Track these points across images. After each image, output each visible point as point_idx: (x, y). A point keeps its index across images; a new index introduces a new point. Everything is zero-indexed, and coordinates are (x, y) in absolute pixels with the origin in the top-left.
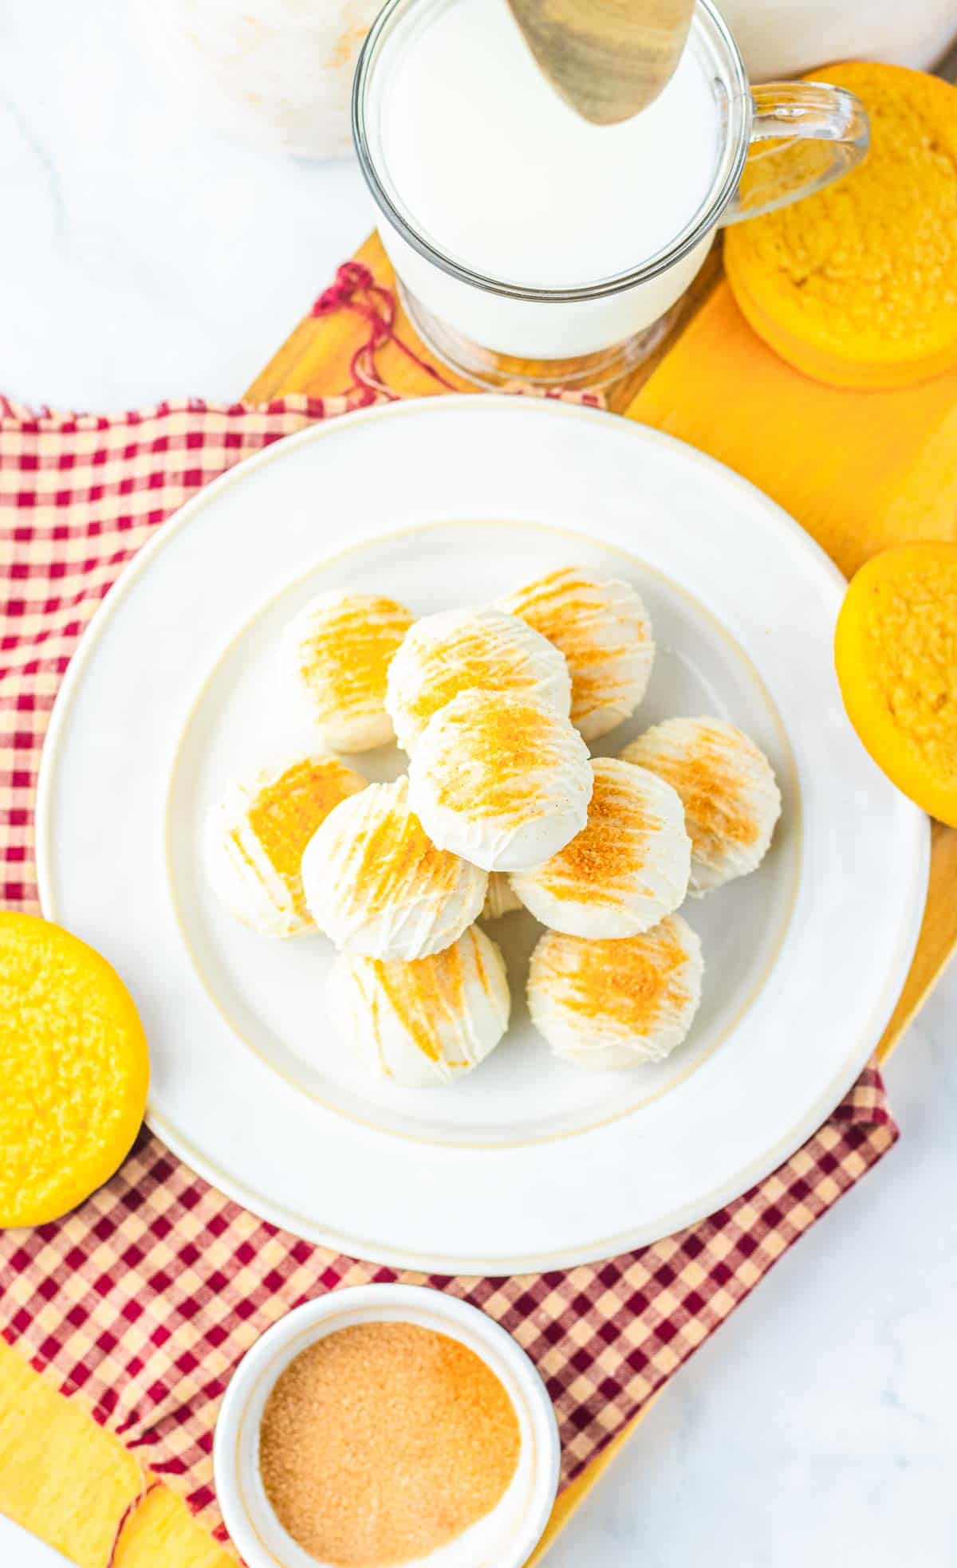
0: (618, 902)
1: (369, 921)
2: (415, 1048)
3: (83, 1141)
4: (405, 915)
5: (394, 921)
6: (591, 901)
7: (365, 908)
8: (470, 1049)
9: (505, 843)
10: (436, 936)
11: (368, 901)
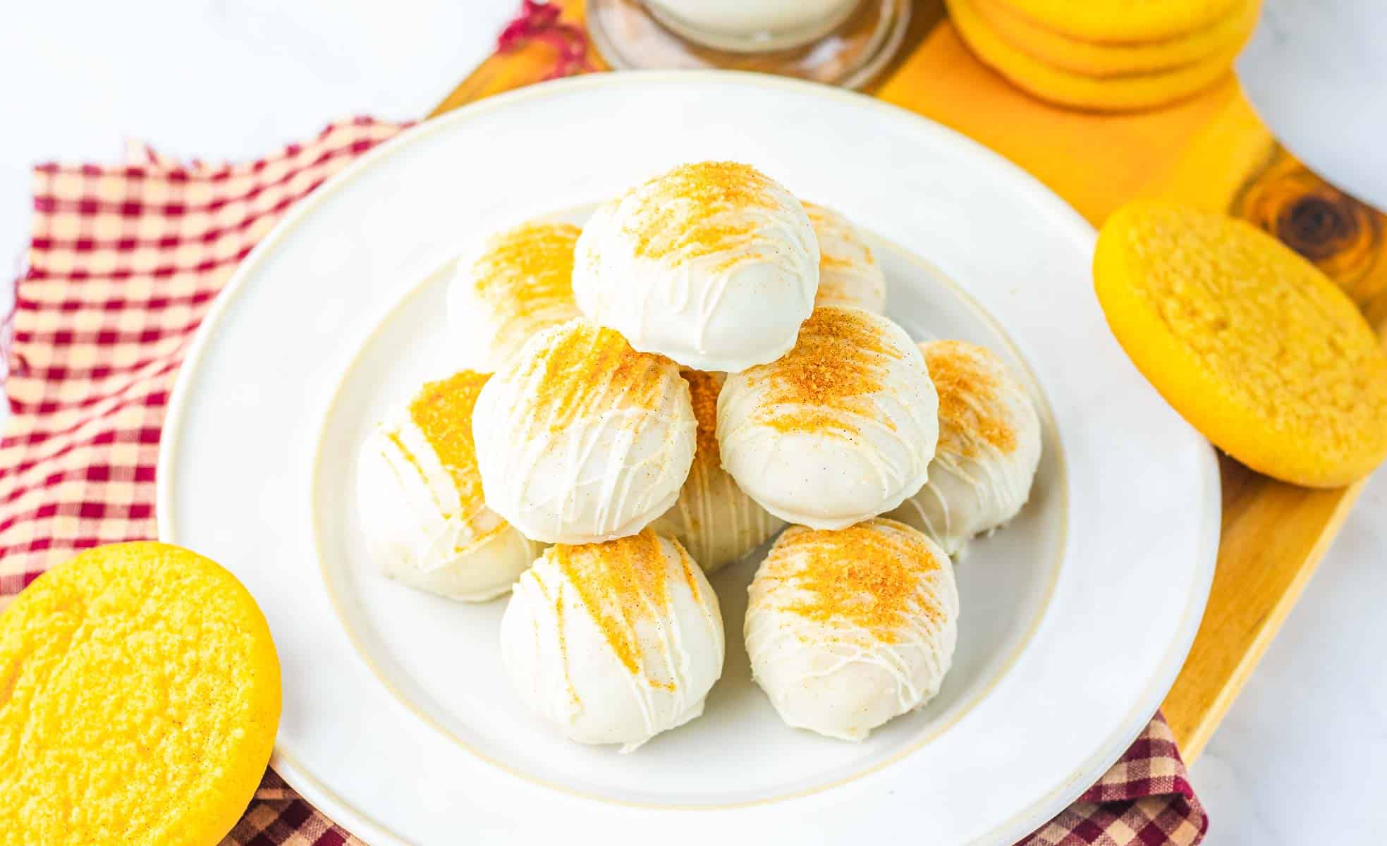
0: (856, 431)
1: (551, 447)
2: (609, 650)
3: (196, 774)
4: (594, 436)
5: (583, 443)
6: (820, 430)
7: (548, 427)
8: (677, 665)
9: (717, 295)
10: (634, 469)
11: (551, 417)
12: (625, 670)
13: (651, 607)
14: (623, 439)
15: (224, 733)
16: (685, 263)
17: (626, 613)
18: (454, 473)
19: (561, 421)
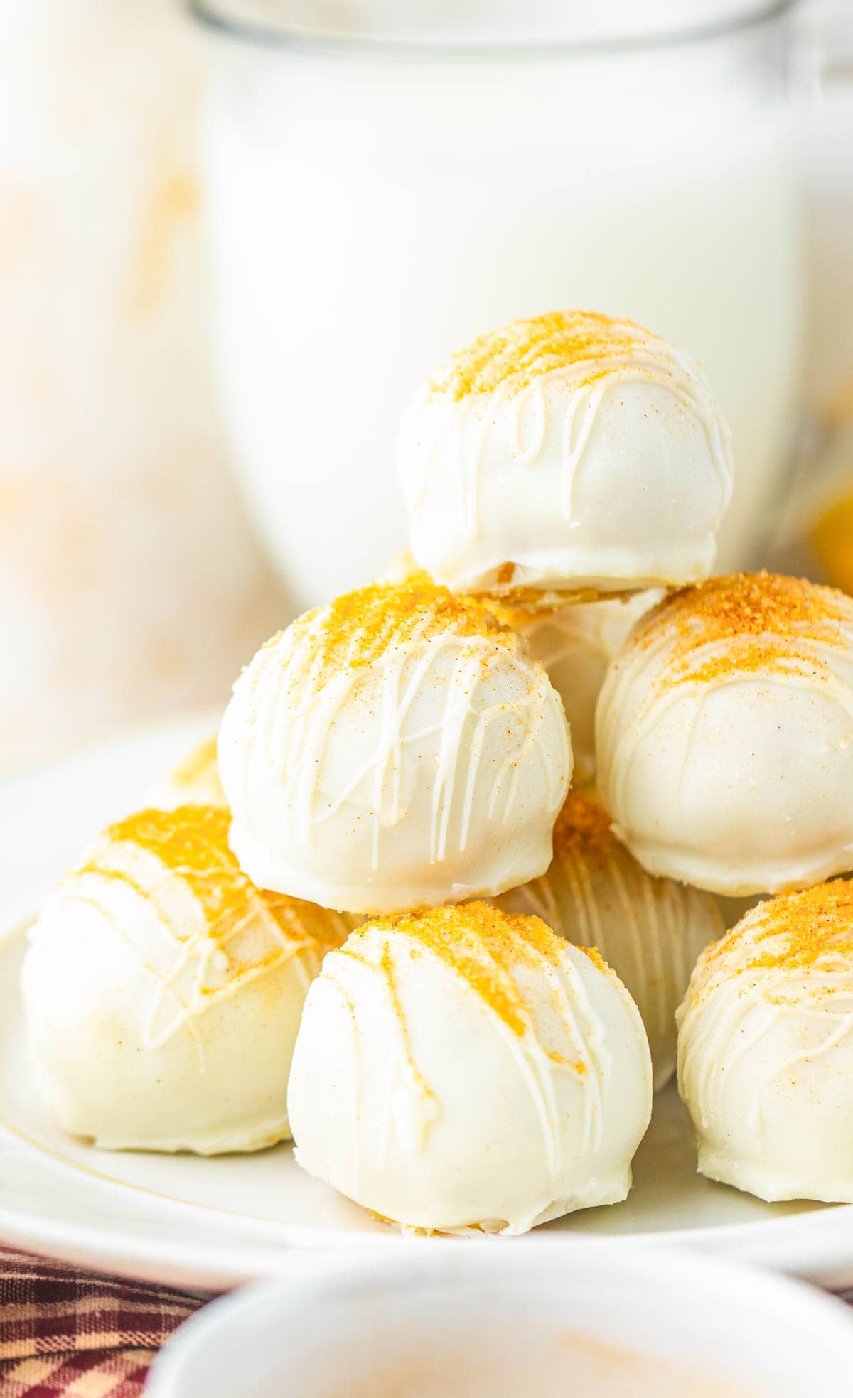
1: (358, 687)
5: (403, 680)
7: (346, 664)
8: (586, 1036)
9: (589, 417)
10: (487, 715)
11: (351, 649)
12: (503, 1028)
13: (531, 951)
14: (465, 672)
16: (536, 382)
17: (497, 957)
18: (190, 878)
19: (367, 654)
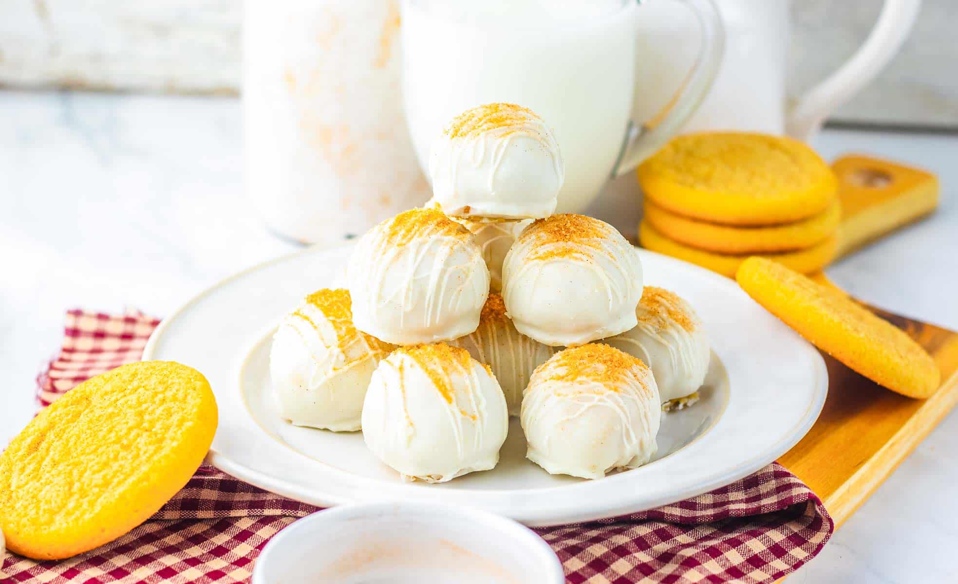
2: (433, 388)
4: (426, 248)
5: (418, 253)
6: (567, 257)
7: (396, 244)
8: (478, 404)
9: (502, 151)
10: (451, 269)
11: (398, 239)
12: (443, 400)
13: (460, 368)
14: (443, 252)
15: (180, 425)
16: (483, 134)
17: (445, 369)
18: (333, 322)
19: (404, 241)
